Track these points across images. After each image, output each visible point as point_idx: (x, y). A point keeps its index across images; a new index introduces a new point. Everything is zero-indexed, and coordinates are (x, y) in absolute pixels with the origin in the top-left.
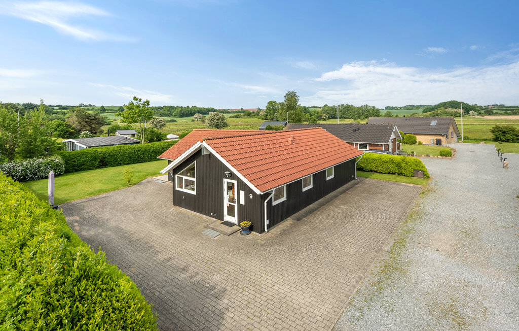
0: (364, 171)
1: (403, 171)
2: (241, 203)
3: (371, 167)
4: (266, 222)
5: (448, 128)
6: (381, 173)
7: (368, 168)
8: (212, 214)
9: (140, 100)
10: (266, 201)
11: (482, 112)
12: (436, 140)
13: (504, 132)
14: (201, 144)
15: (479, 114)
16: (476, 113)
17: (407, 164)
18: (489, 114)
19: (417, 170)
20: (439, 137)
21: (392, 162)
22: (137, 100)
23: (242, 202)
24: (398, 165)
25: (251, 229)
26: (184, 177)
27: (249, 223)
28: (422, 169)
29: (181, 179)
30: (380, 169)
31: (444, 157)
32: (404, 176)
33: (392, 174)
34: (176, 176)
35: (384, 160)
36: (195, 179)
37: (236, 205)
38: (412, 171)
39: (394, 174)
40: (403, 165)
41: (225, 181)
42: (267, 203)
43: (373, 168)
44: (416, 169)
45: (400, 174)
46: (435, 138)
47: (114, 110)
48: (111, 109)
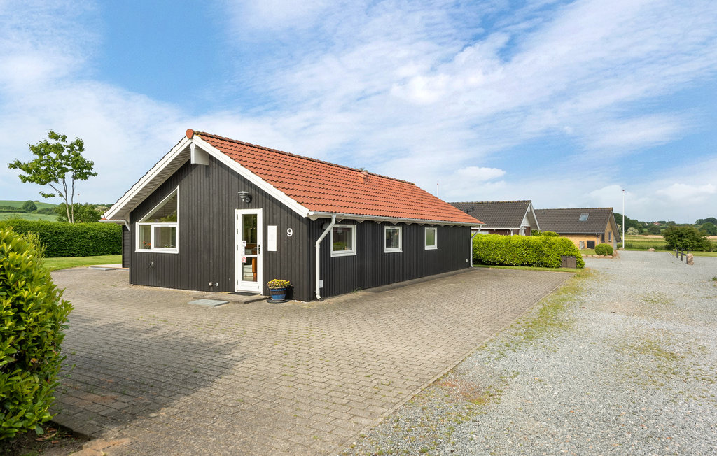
0: (483, 264)
1: (545, 259)
2: (269, 250)
3: (495, 256)
4: (319, 284)
5: (605, 224)
6: (511, 265)
7: (490, 258)
8: (210, 284)
9: (64, 138)
10: (319, 240)
11: (645, 230)
12: (588, 242)
13: (681, 236)
14: (190, 141)
15: (641, 233)
16: (637, 231)
17: (550, 247)
18: (655, 234)
19: (568, 256)
20: (591, 239)
21: (528, 245)
22: (56, 137)
23: (272, 247)
24: (537, 250)
25: (288, 294)
26: (154, 225)
27: (286, 282)
28: (574, 254)
29: (146, 230)
30: (509, 258)
31: (602, 256)
32: (547, 267)
33: (527, 265)
34: (137, 224)
35: (515, 243)
36: (176, 225)
37: (260, 257)
38: (559, 258)
39: (530, 266)
40: (544, 249)
41: (239, 213)
42: (321, 244)
43: (498, 259)
44: (565, 254)
45: (541, 264)
46: (586, 239)
47: (13, 208)
48: (8, 205)
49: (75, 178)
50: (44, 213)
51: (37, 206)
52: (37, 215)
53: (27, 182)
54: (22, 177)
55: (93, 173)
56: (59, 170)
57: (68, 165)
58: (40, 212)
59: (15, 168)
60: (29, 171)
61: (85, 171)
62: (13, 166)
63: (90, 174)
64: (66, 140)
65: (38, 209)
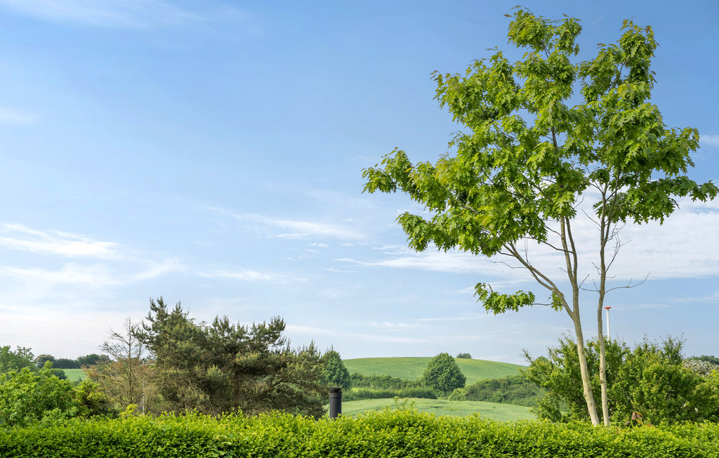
9: (570, 37)
47: (398, 383)
48: (382, 374)
49: (612, 211)
50: (485, 398)
51: (464, 373)
52: (466, 404)
53: (431, 244)
54: (411, 223)
55: (700, 182)
56: (547, 182)
57: (587, 156)
58: (473, 394)
59: (390, 187)
60: (436, 194)
61: (657, 175)
62: (383, 183)
63: (683, 187)
64: (578, 40)
65: (468, 384)
